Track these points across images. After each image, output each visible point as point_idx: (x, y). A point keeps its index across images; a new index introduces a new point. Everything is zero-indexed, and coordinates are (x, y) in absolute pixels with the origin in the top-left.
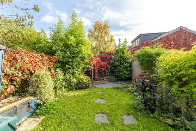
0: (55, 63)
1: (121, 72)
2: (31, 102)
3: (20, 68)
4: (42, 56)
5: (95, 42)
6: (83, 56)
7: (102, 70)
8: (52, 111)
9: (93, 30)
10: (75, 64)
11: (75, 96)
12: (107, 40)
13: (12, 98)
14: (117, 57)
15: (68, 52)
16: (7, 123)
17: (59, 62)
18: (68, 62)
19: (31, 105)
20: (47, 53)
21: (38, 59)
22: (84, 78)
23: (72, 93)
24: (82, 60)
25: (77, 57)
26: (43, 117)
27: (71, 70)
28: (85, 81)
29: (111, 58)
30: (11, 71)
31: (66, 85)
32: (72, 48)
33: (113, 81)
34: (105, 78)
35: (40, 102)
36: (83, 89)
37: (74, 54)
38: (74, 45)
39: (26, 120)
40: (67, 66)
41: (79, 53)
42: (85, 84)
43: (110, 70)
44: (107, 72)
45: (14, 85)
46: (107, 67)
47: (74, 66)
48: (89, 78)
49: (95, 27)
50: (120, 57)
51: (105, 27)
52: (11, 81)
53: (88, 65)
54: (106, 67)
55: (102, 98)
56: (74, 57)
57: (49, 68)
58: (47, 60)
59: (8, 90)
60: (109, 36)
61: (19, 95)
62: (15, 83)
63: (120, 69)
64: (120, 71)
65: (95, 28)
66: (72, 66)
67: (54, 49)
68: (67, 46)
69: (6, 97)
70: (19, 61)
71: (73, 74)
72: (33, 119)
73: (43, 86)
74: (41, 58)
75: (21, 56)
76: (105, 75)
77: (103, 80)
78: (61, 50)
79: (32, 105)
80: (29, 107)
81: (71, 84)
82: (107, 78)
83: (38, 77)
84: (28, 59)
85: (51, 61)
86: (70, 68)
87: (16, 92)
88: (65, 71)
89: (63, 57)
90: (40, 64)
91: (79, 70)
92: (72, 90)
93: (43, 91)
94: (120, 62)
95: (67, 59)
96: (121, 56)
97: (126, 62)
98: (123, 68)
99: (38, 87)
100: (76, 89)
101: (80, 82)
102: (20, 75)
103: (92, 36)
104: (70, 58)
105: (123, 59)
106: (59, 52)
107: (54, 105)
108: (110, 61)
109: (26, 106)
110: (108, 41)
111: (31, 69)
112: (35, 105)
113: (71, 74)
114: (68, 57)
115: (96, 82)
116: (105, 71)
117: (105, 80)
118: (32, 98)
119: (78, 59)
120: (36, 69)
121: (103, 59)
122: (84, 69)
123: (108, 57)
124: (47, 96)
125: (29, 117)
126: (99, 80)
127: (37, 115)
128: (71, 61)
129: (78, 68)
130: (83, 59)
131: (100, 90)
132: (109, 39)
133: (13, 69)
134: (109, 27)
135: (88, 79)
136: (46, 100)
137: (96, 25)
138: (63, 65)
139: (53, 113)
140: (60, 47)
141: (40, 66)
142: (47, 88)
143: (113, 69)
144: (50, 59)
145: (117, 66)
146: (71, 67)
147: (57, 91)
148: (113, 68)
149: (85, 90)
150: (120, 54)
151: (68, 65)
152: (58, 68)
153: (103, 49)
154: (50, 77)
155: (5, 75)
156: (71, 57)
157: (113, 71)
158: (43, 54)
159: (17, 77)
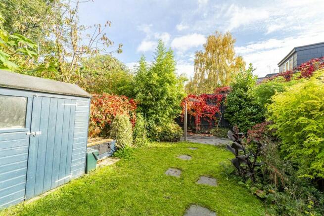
0: (137, 107)
1: (241, 122)
2: (111, 144)
3: (104, 111)
4: (124, 100)
5: (208, 71)
6: (171, 98)
7: (209, 118)
8: (128, 156)
9: (204, 51)
10: (159, 108)
11: (157, 148)
12: (229, 65)
13: (98, 138)
14: (234, 96)
15: (150, 94)
16: (92, 152)
17: (141, 105)
18: (151, 105)
19: (110, 146)
20: (128, 96)
21: (119, 103)
22: (172, 128)
23: (154, 144)
24: (170, 103)
25: (162, 98)
26: (119, 159)
27: (154, 115)
28: (173, 131)
29: (224, 98)
30: (98, 114)
31: (148, 134)
32: (154, 88)
33: (224, 137)
34: (212, 130)
35: (118, 146)
36: (170, 141)
37: (158, 95)
38: (158, 85)
39: (106, 159)
40: (150, 110)
41: (163, 94)
42: (172, 136)
43: (223, 118)
44: (217, 121)
45: (99, 126)
46: (216, 113)
47: (158, 110)
48: (180, 128)
49: (208, 47)
50: (240, 97)
51: (225, 43)
52: (98, 122)
53: (179, 110)
54: (214, 113)
55: (189, 155)
56: (157, 100)
57: (130, 112)
58: (128, 103)
59: (96, 130)
60: (234, 58)
61: (103, 136)
62: (100, 125)
63: (239, 117)
64: (238, 121)
65: (208, 49)
66: (156, 110)
67: (135, 90)
68: (149, 87)
69: (94, 137)
70: (103, 105)
71: (157, 121)
72: (111, 159)
73: (121, 130)
74: (122, 101)
75: (105, 101)
76: (214, 126)
77: (209, 133)
78: (143, 92)
79: (112, 147)
80: (109, 147)
81: (155, 133)
82: (216, 131)
83: (117, 120)
84: (110, 103)
85: (132, 104)
86: (153, 113)
87: (101, 133)
88: (147, 116)
89: (144, 99)
90: (121, 108)
91: (165, 116)
92: (156, 140)
93: (121, 135)
94: (240, 105)
95: (149, 103)
96: (241, 95)
97: (251, 105)
98: (246, 115)
99: (117, 131)
100: (161, 141)
101: (166, 132)
102: (104, 118)
103: (202, 61)
104: (153, 101)
105: (245, 99)
106: (140, 94)
107: (131, 151)
108: (223, 103)
109: (106, 146)
110: (232, 67)
111: (113, 113)
112: (115, 148)
113: (154, 120)
114: (151, 100)
115: (196, 135)
116: (213, 119)
117: (212, 134)
118: (112, 140)
119: (163, 102)
120: (117, 114)
121: (210, 100)
122: (172, 114)
123: (219, 96)
124: (125, 141)
125: (109, 157)
126: (202, 133)
127: (115, 156)
128: (153, 104)
129: (164, 113)
130: (170, 101)
131: (194, 145)
132: (234, 63)
133: (99, 112)
134: (234, 41)
135: (178, 128)
136: (123, 144)
137: (209, 42)
138: (145, 109)
139: (128, 158)
140: (141, 88)
141: (121, 110)
142: (125, 133)
143: (228, 117)
144: (131, 102)
145: (234, 111)
146: (155, 112)
147: (137, 138)
148: (227, 114)
149: (174, 143)
150: (240, 91)
151: (152, 109)
152: (139, 113)
153: (222, 81)
154: (128, 122)
155: (94, 117)
156: (154, 99)
157: (227, 120)
158: (124, 97)
159: (102, 119)
